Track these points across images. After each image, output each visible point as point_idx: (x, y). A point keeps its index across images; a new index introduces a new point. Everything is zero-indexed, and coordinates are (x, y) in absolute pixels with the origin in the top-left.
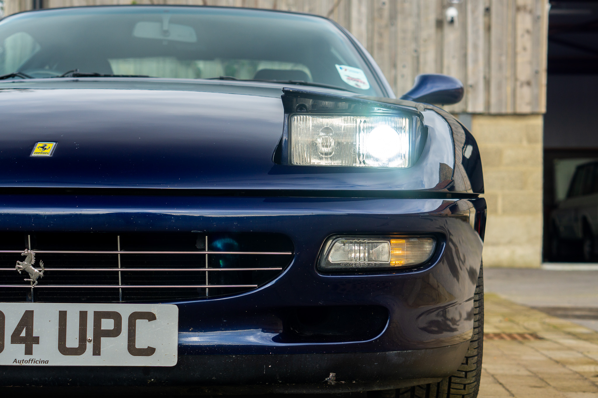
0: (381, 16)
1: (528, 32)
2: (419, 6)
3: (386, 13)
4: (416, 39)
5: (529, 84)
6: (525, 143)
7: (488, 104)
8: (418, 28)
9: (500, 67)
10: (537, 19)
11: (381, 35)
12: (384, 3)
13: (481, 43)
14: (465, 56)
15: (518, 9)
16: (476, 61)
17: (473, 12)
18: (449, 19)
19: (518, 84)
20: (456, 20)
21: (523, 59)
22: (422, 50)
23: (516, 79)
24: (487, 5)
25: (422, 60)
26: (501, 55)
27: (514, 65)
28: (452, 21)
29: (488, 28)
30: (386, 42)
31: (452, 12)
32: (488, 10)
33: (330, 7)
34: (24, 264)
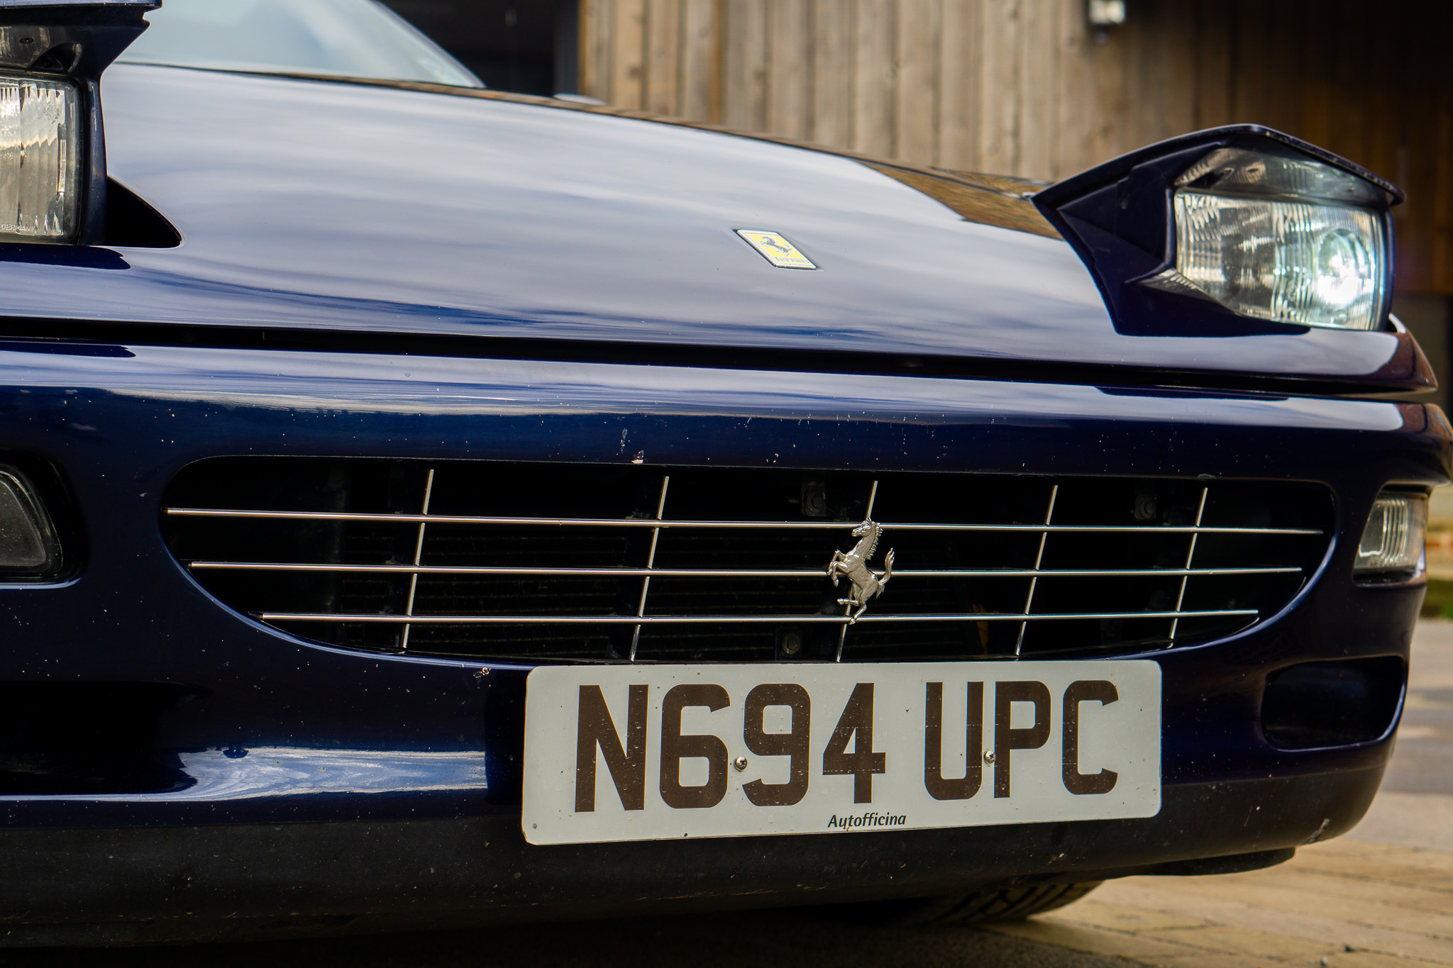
34: (849, 561)
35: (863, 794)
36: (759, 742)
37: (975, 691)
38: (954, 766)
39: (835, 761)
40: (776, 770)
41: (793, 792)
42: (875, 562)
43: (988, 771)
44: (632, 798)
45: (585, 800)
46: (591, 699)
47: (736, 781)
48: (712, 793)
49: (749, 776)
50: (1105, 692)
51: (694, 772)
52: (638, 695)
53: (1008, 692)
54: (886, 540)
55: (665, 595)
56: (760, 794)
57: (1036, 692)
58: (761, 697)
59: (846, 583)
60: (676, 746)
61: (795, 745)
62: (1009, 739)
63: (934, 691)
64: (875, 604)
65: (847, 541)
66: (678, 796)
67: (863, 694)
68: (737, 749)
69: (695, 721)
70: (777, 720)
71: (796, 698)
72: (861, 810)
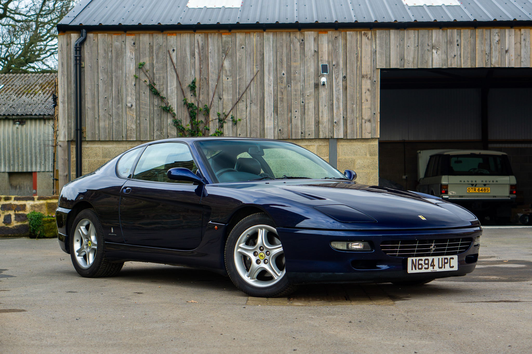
0: (282, 82)
1: (369, 90)
2: (304, 76)
3: (285, 80)
4: (303, 95)
5: (369, 121)
6: (368, 156)
7: (346, 133)
8: (304, 88)
9: (353, 111)
10: (373, 83)
11: (282, 93)
12: (284, 74)
13: (341, 97)
14: (332, 104)
15: (363, 77)
16: (338, 108)
17: (336, 79)
18: (322, 84)
19: (363, 121)
20: (326, 83)
21: (366, 106)
22: (307, 101)
23: (362, 118)
24: (344, 75)
25: (306, 108)
26: (353, 104)
27: (361, 110)
28: (324, 85)
29: (345, 88)
30: (285, 97)
31: (323, 79)
32: (345, 77)
33: (252, 77)
34: (432, 247)
35: (433, 268)
36: (425, 264)
37: (442, 258)
38: (440, 266)
39: (431, 266)
40: (426, 266)
41: (428, 268)
42: (434, 247)
43: (443, 266)
44: (416, 269)
45: (412, 269)
46: (412, 260)
47: (423, 267)
48: (421, 269)
49: (424, 267)
50: (453, 258)
51: (420, 267)
52: (416, 260)
53: (445, 259)
54: (435, 245)
55: (417, 251)
56: (425, 268)
57: (447, 259)
58: (425, 260)
59: (431, 249)
60: (419, 264)
61: (428, 264)
62: (445, 263)
63: (439, 259)
64: (434, 251)
65: (432, 245)
66: (419, 269)
67: (433, 259)
68: (423, 265)
69: (420, 262)
70: (427, 262)
71: (428, 260)
72: (433, 270)
